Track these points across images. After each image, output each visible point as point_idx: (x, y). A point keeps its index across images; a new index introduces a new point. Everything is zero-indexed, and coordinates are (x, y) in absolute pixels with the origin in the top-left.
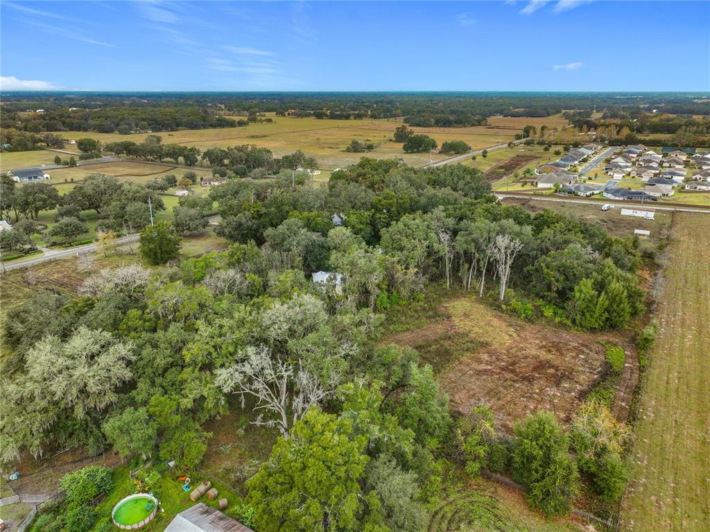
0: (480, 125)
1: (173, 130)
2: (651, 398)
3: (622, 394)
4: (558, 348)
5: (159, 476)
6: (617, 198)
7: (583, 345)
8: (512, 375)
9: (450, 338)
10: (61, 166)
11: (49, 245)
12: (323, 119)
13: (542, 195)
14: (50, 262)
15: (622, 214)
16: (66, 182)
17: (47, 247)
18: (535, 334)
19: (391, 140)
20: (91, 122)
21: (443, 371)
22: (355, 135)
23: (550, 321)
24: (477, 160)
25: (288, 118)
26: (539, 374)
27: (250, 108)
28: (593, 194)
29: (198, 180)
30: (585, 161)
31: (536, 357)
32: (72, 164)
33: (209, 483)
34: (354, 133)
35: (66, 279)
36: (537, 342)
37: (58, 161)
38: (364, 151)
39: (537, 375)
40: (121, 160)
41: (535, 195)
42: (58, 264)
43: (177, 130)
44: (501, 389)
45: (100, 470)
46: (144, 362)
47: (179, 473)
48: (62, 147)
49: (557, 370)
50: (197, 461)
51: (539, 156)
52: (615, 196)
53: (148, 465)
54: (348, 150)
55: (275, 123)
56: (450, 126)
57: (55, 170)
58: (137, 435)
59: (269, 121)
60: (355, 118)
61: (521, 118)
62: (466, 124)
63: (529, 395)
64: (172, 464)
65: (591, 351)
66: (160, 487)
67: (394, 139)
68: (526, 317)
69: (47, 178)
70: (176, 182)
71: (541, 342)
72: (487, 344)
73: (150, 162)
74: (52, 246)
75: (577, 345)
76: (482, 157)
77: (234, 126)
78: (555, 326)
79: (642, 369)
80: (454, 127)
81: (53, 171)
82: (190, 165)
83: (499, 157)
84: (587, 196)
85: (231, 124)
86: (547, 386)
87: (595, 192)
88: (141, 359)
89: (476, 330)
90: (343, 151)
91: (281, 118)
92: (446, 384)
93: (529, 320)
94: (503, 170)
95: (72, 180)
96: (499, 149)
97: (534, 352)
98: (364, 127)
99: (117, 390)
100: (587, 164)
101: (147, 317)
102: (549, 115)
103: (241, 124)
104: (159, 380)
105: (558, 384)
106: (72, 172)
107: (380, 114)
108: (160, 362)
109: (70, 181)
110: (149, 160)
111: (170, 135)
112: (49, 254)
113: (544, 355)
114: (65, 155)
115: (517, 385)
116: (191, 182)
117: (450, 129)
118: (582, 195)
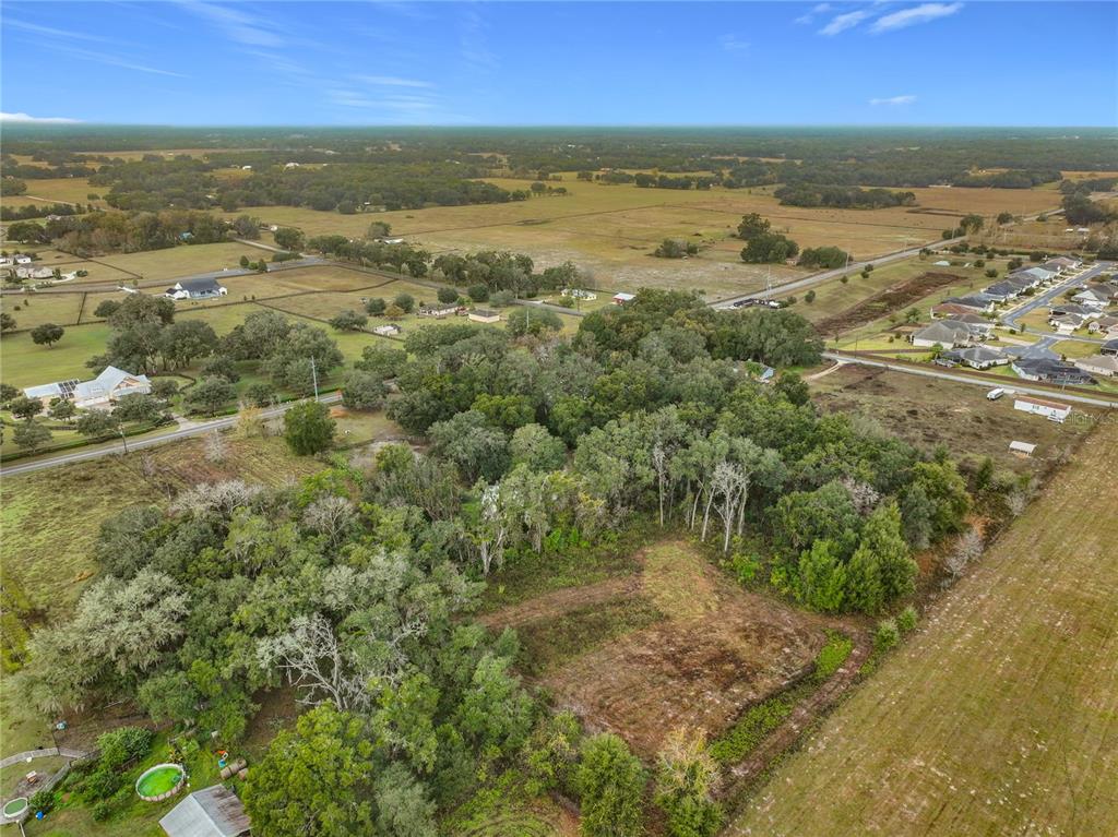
0: (900, 204)
1: (417, 207)
2: (839, 723)
3: (804, 712)
4: (761, 633)
5: (198, 746)
6: (1028, 377)
7: (799, 633)
8: (673, 667)
9: (622, 603)
10: (248, 271)
11: (187, 413)
12: (647, 187)
13: (909, 362)
14: (181, 441)
15: (1016, 407)
16: (245, 301)
17: (185, 416)
18: (744, 608)
19: (733, 236)
20: (306, 192)
21: (584, 650)
22: (683, 223)
23: (775, 591)
24: (849, 282)
25: (594, 185)
26: (711, 669)
27: (542, 165)
28: (995, 365)
29: (416, 306)
30: (1029, 293)
31: (722, 644)
32: (261, 269)
33: (244, 762)
34: (683, 218)
35: (191, 470)
36: (739, 621)
37: (244, 263)
38: (681, 257)
39: (706, 671)
40: (327, 263)
41: (898, 361)
42: (189, 444)
43: (421, 207)
44: (646, 685)
45: (137, 732)
46: (197, 618)
47: (219, 745)
48: (256, 237)
49: (738, 667)
50: (235, 736)
51: (963, 276)
52: (1026, 372)
53: (190, 733)
54: (657, 254)
55: (571, 194)
56: (846, 207)
57: (238, 278)
58: (170, 702)
59: (562, 191)
60: (698, 188)
61: (982, 190)
62: (875, 203)
63: (678, 698)
64: (214, 734)
65: (805, 643)
66: (196, 759)
67: (738, 233)
68: (744, 582)
69: (223, 293)
70: (384, 308)
71: (744, 622)
72: (668, 617)
73: (365, 269)
74: (191, 414)
75: (791, 631)
76: (860, 276)
77: (508, 201)
78: (779, 599)
79: (858, 680)
80: (854, 208)
81: (235, 279)
82: (416, 276)
83: (893, 276)
84: (982, 369)
85: (503, 198)
86: (711, 689)
87: (999, 362)
88: (195, 615)
89: (665, 594)
90: (650, 255)
91: (585, 184)
92: (579, 670)
93: (748, 586)
94: (883, 304)
95: (253, 298)
96: (903, 259)
97: (724, 636)
98: (705, 207)
99: (162, 649)
100: (1031, 299)
101: (222, 558)
102: (1035, 183)
103: (519, 196)
104: (209, 640)
105: (726, 688)
106: (257, 282)
107: (740, 181)
108: (213, 620)
109: (251, 299)
110: (362, 264)
111: (408, 217)
112: (187, 426)
113: (736, 643)
114: (257, 251)
115: (670, 683)
116: (402, 311)
117: (845, 211)
118: (975, 366)
